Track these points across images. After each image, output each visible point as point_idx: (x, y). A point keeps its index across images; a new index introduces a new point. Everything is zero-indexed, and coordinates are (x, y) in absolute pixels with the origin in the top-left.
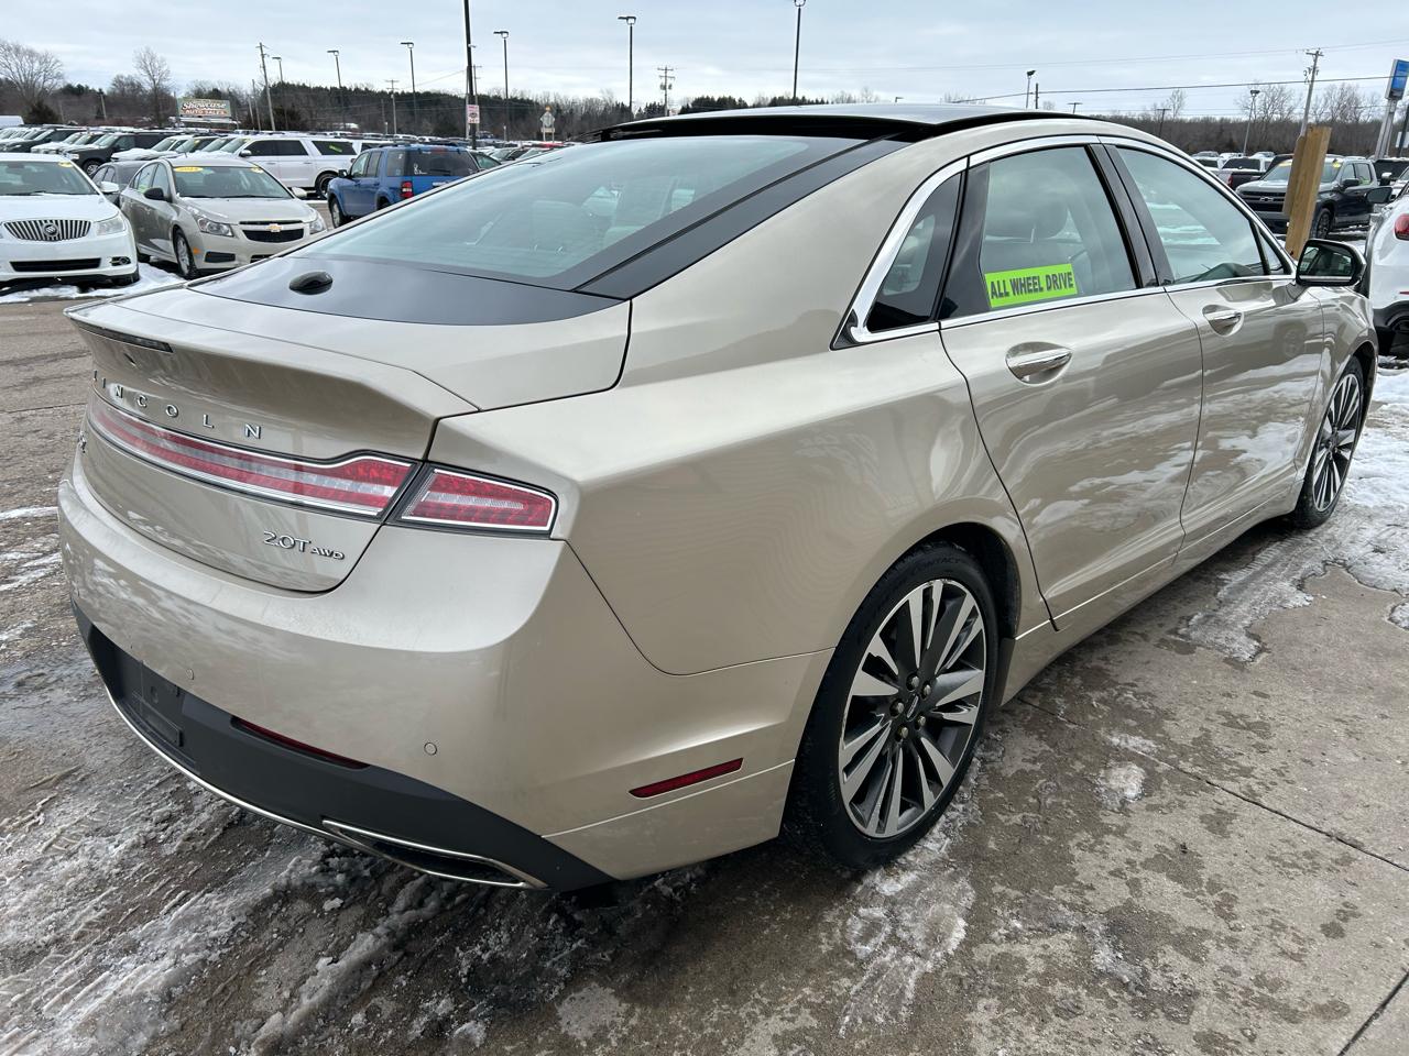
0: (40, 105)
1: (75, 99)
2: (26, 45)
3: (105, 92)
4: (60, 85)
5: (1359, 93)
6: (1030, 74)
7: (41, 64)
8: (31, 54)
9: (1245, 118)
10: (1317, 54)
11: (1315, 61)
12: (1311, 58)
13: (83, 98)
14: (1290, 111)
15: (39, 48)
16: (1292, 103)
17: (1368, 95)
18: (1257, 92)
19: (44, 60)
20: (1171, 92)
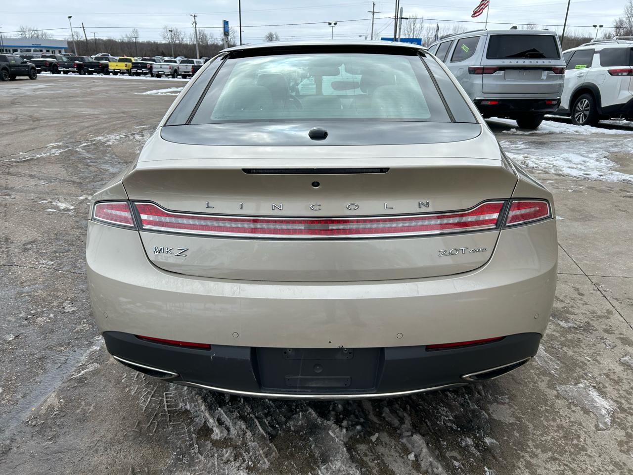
5: (206, 33)
6: (70, 17)
9: (164, 42)
10: (195, 16)
11: (195, 19)
12: (193, 18)
14: (182, 39)
16: (182, 36)
17: (209, 34)
18: (172, 31)
20: (132, 30)
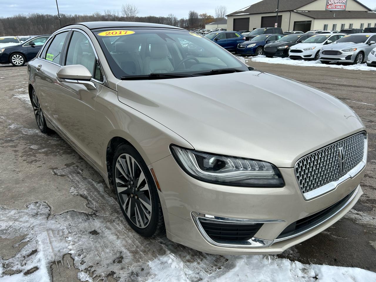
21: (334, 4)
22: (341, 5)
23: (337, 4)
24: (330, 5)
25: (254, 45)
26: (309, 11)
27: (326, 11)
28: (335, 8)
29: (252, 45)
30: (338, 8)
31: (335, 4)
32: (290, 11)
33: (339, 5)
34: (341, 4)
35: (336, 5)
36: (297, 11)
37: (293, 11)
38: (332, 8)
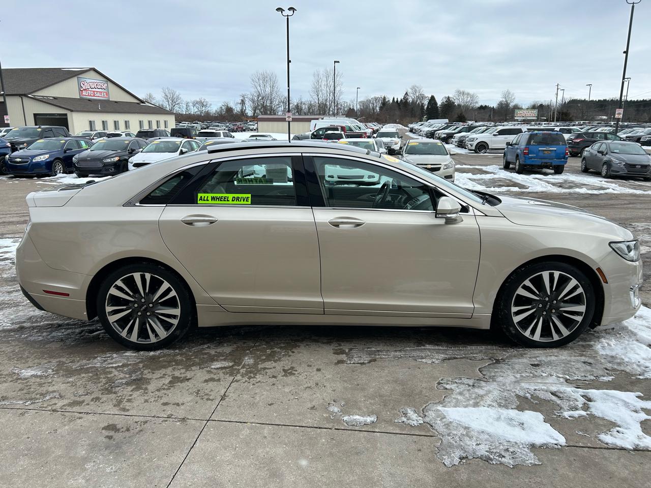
0: (461, 114)
1: (482, 111)
2: (467, 91)
3: (495, 107)
4: (478, 105)
7: (471, 98)
8: (468, 94)
13: (486, 110)
15: (471, 91)
19: (472, 96)
21: (90, 89)
22: (101, 92)
23: (94, 90)
24: (84, 90)
25: (47, 156)
26: (54, 98)
27: (81, 100)
28: (94, 96)
29: (42, 157)
30: (98, 96)
31: (92, 90)
32: (20, 95)
33: (99, 92)
34: (100, 90)
35: (94, 92)
36: (34, 96)
37: (26, 95)
38: (88, 95)
